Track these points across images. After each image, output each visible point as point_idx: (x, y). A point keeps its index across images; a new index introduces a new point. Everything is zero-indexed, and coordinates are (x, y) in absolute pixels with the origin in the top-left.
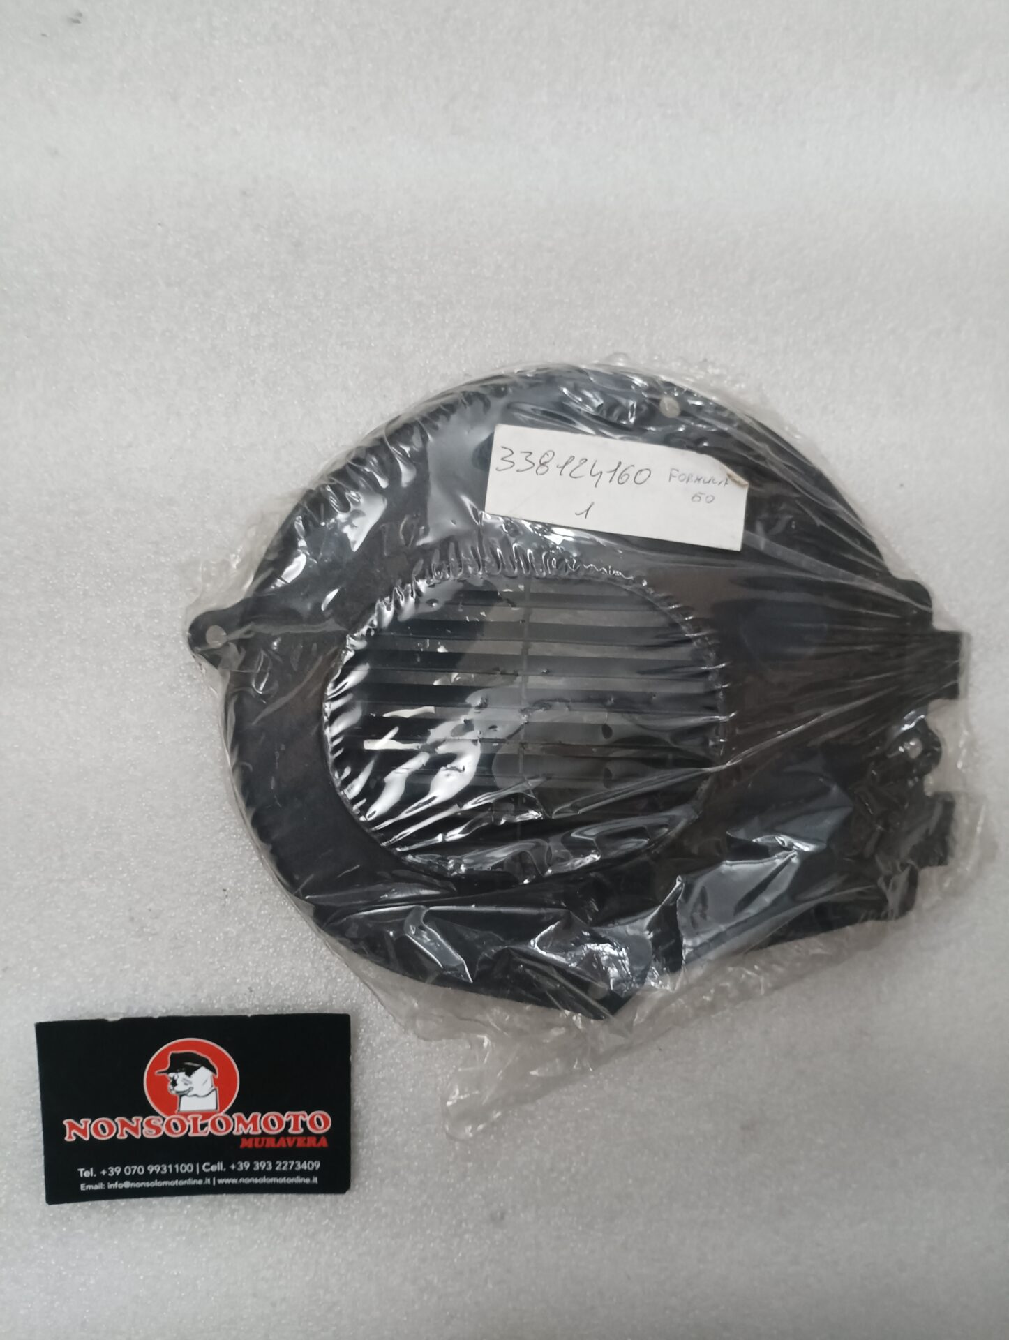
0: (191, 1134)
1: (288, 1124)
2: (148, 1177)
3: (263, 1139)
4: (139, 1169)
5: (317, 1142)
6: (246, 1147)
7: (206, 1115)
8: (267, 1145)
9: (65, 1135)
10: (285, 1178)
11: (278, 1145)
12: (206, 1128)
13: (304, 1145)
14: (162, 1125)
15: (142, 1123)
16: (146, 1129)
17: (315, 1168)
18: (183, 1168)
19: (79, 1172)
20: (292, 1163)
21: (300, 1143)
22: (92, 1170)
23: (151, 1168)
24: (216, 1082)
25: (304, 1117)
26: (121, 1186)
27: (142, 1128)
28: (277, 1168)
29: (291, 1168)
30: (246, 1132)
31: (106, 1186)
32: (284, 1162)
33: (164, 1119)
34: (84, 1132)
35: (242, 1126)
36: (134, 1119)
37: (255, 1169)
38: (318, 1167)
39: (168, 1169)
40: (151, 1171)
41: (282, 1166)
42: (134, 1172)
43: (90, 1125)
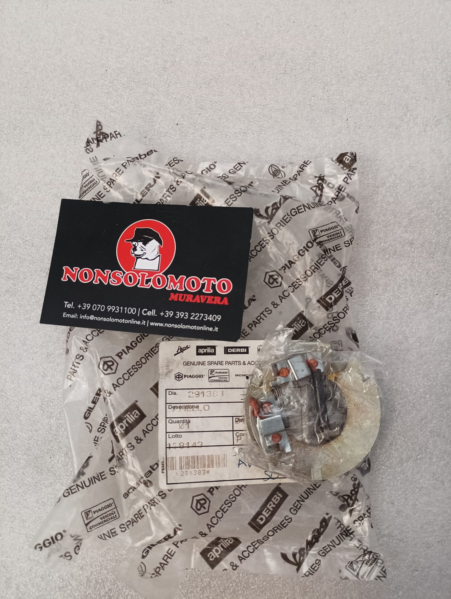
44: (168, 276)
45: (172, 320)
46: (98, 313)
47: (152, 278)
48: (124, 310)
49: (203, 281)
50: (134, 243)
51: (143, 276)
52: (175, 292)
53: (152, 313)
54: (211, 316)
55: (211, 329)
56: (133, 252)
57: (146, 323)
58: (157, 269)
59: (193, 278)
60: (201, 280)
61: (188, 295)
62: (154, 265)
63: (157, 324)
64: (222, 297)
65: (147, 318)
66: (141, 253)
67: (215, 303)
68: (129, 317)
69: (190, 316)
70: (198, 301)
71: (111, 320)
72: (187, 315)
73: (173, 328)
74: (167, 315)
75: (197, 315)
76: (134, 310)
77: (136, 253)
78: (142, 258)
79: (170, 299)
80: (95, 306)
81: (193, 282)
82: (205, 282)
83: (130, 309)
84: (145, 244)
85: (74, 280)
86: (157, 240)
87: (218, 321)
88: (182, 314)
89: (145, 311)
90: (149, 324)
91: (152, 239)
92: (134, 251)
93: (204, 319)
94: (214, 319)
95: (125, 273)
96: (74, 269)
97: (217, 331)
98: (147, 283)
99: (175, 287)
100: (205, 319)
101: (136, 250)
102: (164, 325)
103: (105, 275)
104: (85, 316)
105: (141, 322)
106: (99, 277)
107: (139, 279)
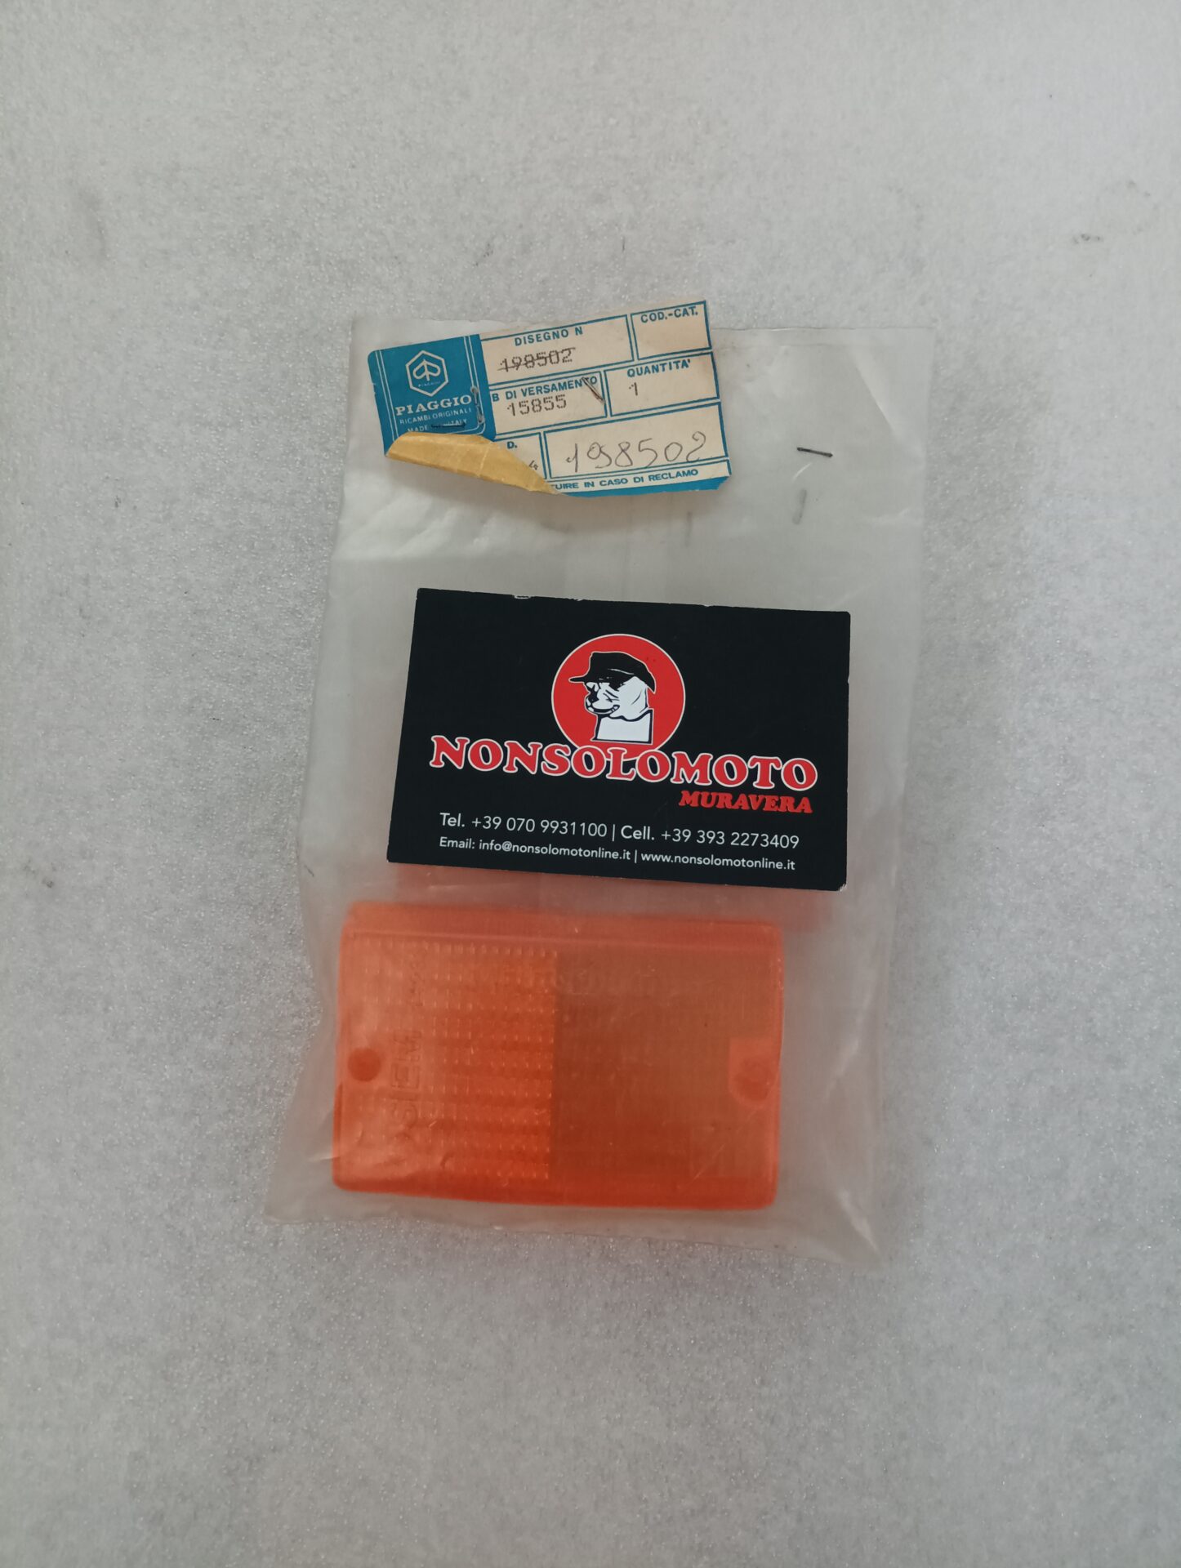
0: (607, 776)
1: (753, 773)
2: (540, 838)
3: (714, 795)
4: (527, 824)
5: (796, 805)
6: (688, 806)
7: (634, 747)
8: (720, 806)
9: (432, 759)
10: (743, 861)
11: (736, 807)
12: (632, 769)
13: (775, 810)
14: (570, 758)
15: (541, 751)
16: (546, 762)
17: (791, 845)
18: (593, 830)
19: (443, 816)
20: (757, 835)
21: (770, 805)
22: (460, 815)
23: (545, 824)
24: (652, 700)
25: (778, 766)
26: (498, 847)
27: (541, 759)
28: (732, 843)
29: (753, 844)
30: (689, 782)
31: (477, 845)
32: (743, 835)
33: (574, 749)
34: (458, 758)
35: (687, 771)
36: (529, 745)
37: (698, 841)
38: (796, 843)
39: (570, 828)
40: (546, 827)
41: (742, 839)
42: (519, 829)
43: (468, 746)
44: (673, 755)
45: (691, 848)
46: (520, 837)
47: (638, 758)
48: (579, 829)
49: (752, 764)
50: (590, 685)
51: (617, 754)
52: (692, 788)
53: (643, 834)
54: (776, 836)
55: (779, 865)
56: (589, 704)
57: (632, 856)
58: (647, 740)
59: (729, 758)
60: (747, 762)
61: (721, 795)
62: (640, 732)
63: (656, 858)
64: (798, 796)
65: (633, 845)
66: (609, 705)
67: (782, 809)
68: (593, 843)
69: (729, 838)
70: (745, 807)
71: (551, 850)
72: (722, 838)
73: (692, 866)
74: (677, 838)
75: (746, 836)
76: (602, 828)
77: (596, 705)
78: (612, 715)
79: (680, 804)
80: (511, 821)
81: (729, 766)
82: (757, 767)
83: (593, 828)
84: (615, 686)
85: (460, 766)
86: (641, 679)
87: (794, 847)
88: (711, 835)
89: (627, 829)
90: (639, 857)
91: (632, 676)
92: (592, 702)
93: (762, 845)
94: (785, 844)
95: (576, 748)
96: (456, 741)
97: (793, 868)
98: (626, 769)
99: (689, 779)
100: (765, 843)
101: (597, 699)
102: (673, 858)
103: (531, 754)
104: (492, 844)
105: (621, 855)
106: (516, 758)
107: (608, 763)
